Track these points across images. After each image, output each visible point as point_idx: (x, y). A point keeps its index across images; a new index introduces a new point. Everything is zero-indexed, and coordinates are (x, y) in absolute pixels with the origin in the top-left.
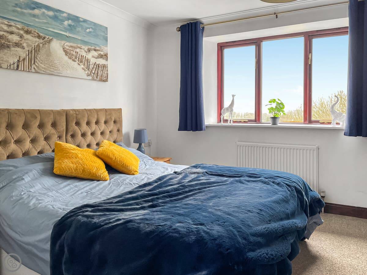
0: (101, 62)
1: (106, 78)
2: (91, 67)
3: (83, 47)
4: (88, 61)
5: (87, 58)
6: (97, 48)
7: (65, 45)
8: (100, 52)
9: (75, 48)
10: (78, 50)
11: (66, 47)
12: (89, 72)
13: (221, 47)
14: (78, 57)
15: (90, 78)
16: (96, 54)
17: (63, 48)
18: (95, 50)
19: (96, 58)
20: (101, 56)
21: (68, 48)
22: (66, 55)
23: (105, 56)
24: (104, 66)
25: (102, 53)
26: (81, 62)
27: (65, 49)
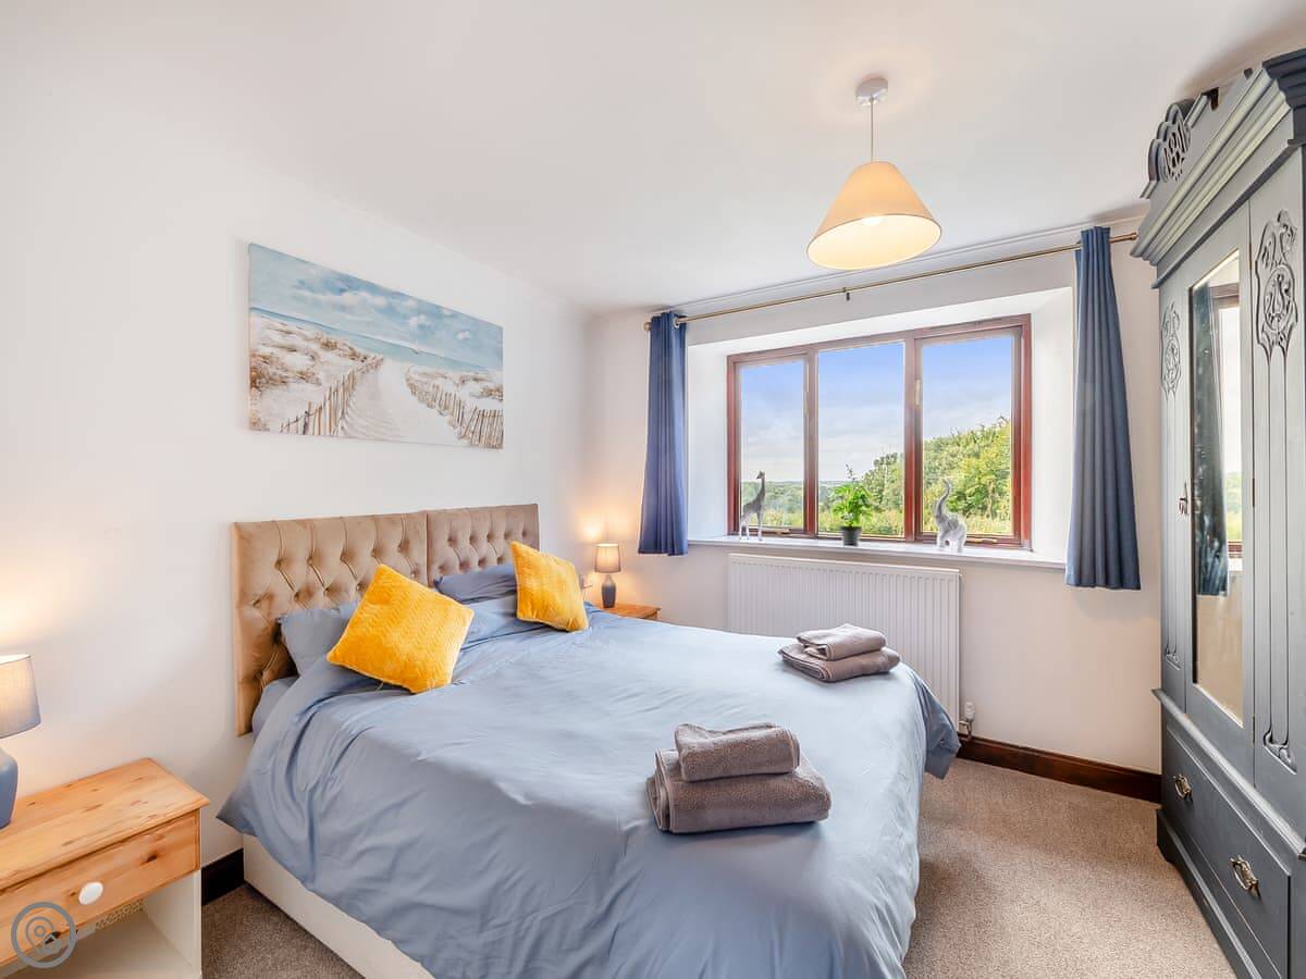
0: (488, 404)
1: (499, 442)
2: (467, 417)
3: (450, 374)
4: (460, 405)
5: (457, 399)
6: (480, 375)
7: (412, 370)
8: (486, 384)
9: (432, 377)
10: (439, 382)
11: (413, 376)
12: (464, 431)
13: (735, 363)
14: (439, 396)
15: (465, 442)
16: (477, 388)
17: (408, 380)
18: (476, 380)
19: (478, 397)
20: (489, 393)
21: (417, 377)
22: (414, 393)
23: (496, 393)
24: (495, 415)
25: (491, 386)
26: (446, 408)
27: (412, 382)
